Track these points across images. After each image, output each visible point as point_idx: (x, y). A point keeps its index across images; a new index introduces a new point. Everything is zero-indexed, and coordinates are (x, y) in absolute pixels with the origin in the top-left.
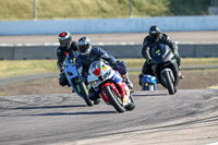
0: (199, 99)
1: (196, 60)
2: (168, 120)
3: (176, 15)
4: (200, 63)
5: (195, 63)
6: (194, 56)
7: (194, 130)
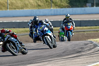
0: (83, 45)
1: (81, 27)
2: (68, 55)
3: (72, 7)
4: (83, 29)
5: (80, 29)
6: (80, 26)
7: (80, 60)
